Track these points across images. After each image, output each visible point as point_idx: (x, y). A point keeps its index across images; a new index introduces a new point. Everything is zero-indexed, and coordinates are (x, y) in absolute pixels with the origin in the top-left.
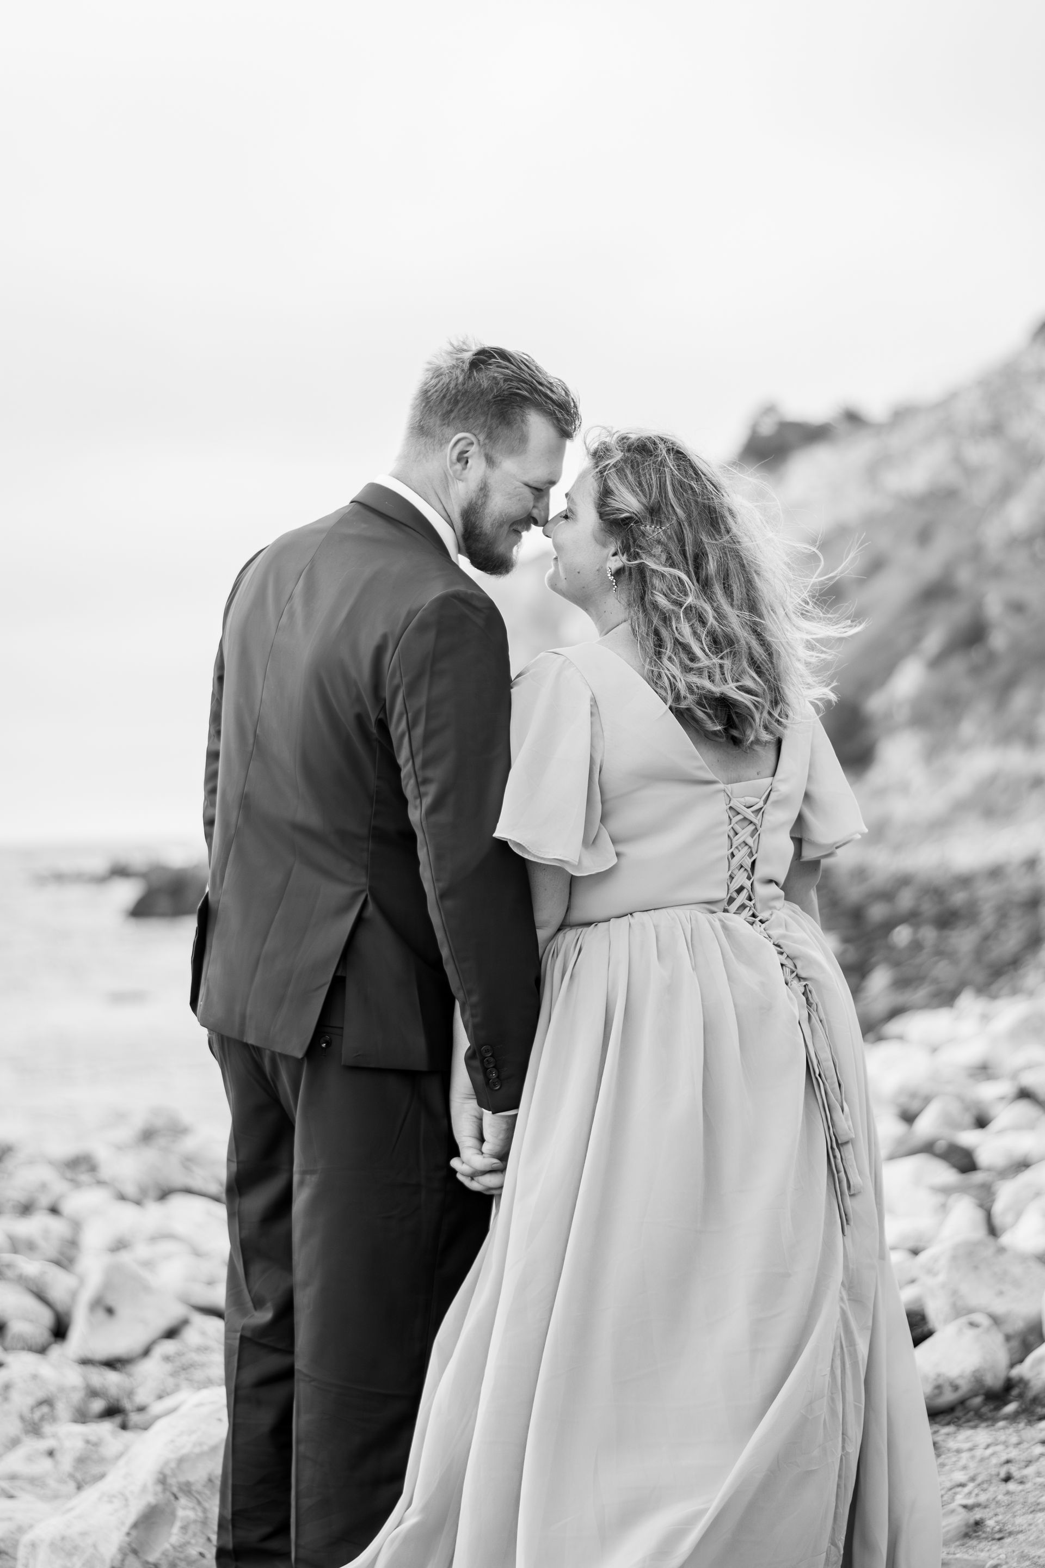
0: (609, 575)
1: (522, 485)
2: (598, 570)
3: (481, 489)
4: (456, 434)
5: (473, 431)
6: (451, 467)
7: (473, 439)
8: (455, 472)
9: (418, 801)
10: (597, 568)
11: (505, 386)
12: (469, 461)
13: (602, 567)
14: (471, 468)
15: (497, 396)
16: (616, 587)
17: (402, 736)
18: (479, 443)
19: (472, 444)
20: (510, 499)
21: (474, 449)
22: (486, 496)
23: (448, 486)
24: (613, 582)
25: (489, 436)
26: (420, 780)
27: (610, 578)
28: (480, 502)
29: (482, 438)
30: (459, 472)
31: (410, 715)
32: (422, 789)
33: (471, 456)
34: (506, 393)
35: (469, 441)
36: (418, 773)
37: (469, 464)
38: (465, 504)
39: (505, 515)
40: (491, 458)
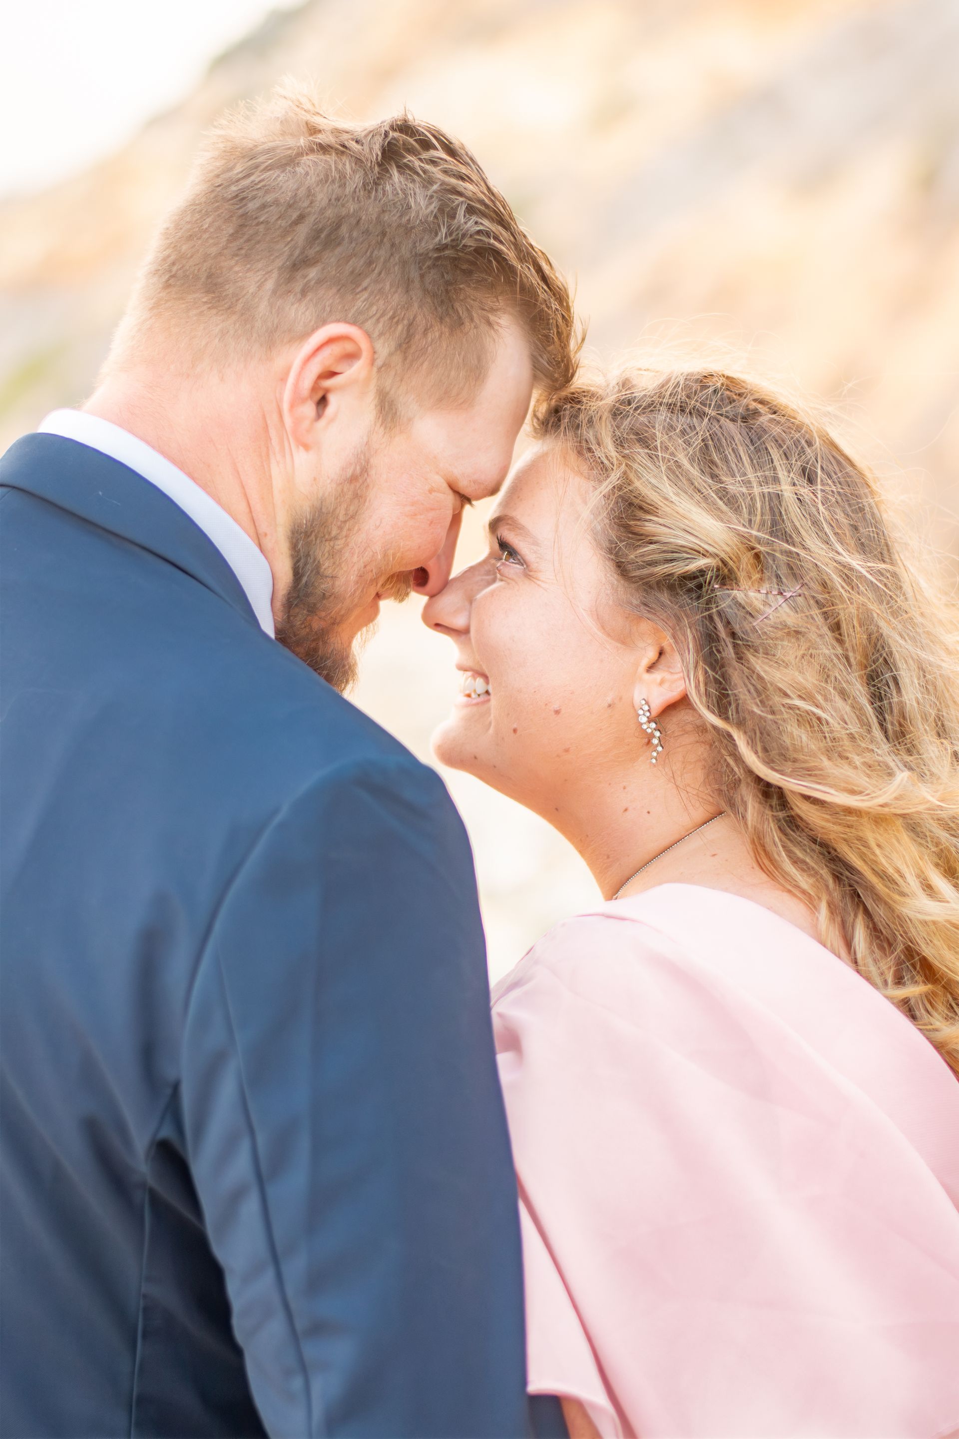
0: (644, 719)
1: (445, 485)
2: (610, 706)
3: (353, 479)
4: (324, 322)
5: (369, 325)
6: (292, 406)
7: (364, 344)
8: (297, 422)
9: (297, 1383)
10: (609, 699)
11: (471, 225)
12: (332, 398)
13: (621, 699)
14: (332, 420)
15: (445, 247)
16: (660, 749)
17: (236, 1197)
18: (373, 361)
19: (351, 357)
20: (414, 515)
21: (356, 370)
22: (359, 497)
23: (268, 455)
24: (654, 737)
25: (405, 345)
26: (300, 1325)
27: (645, 727)
28: (341, 513)
29: (384, 348)
30: (306, 424)
31: (261, 1139)
32: (310, 1350)
33: (341, 388)
34: (467, 241)
35: (349, 347)
36: (294, 1305)
37: (330, 410)
38: (305, 509)
39: (394, 555)
40: (392, 404)
